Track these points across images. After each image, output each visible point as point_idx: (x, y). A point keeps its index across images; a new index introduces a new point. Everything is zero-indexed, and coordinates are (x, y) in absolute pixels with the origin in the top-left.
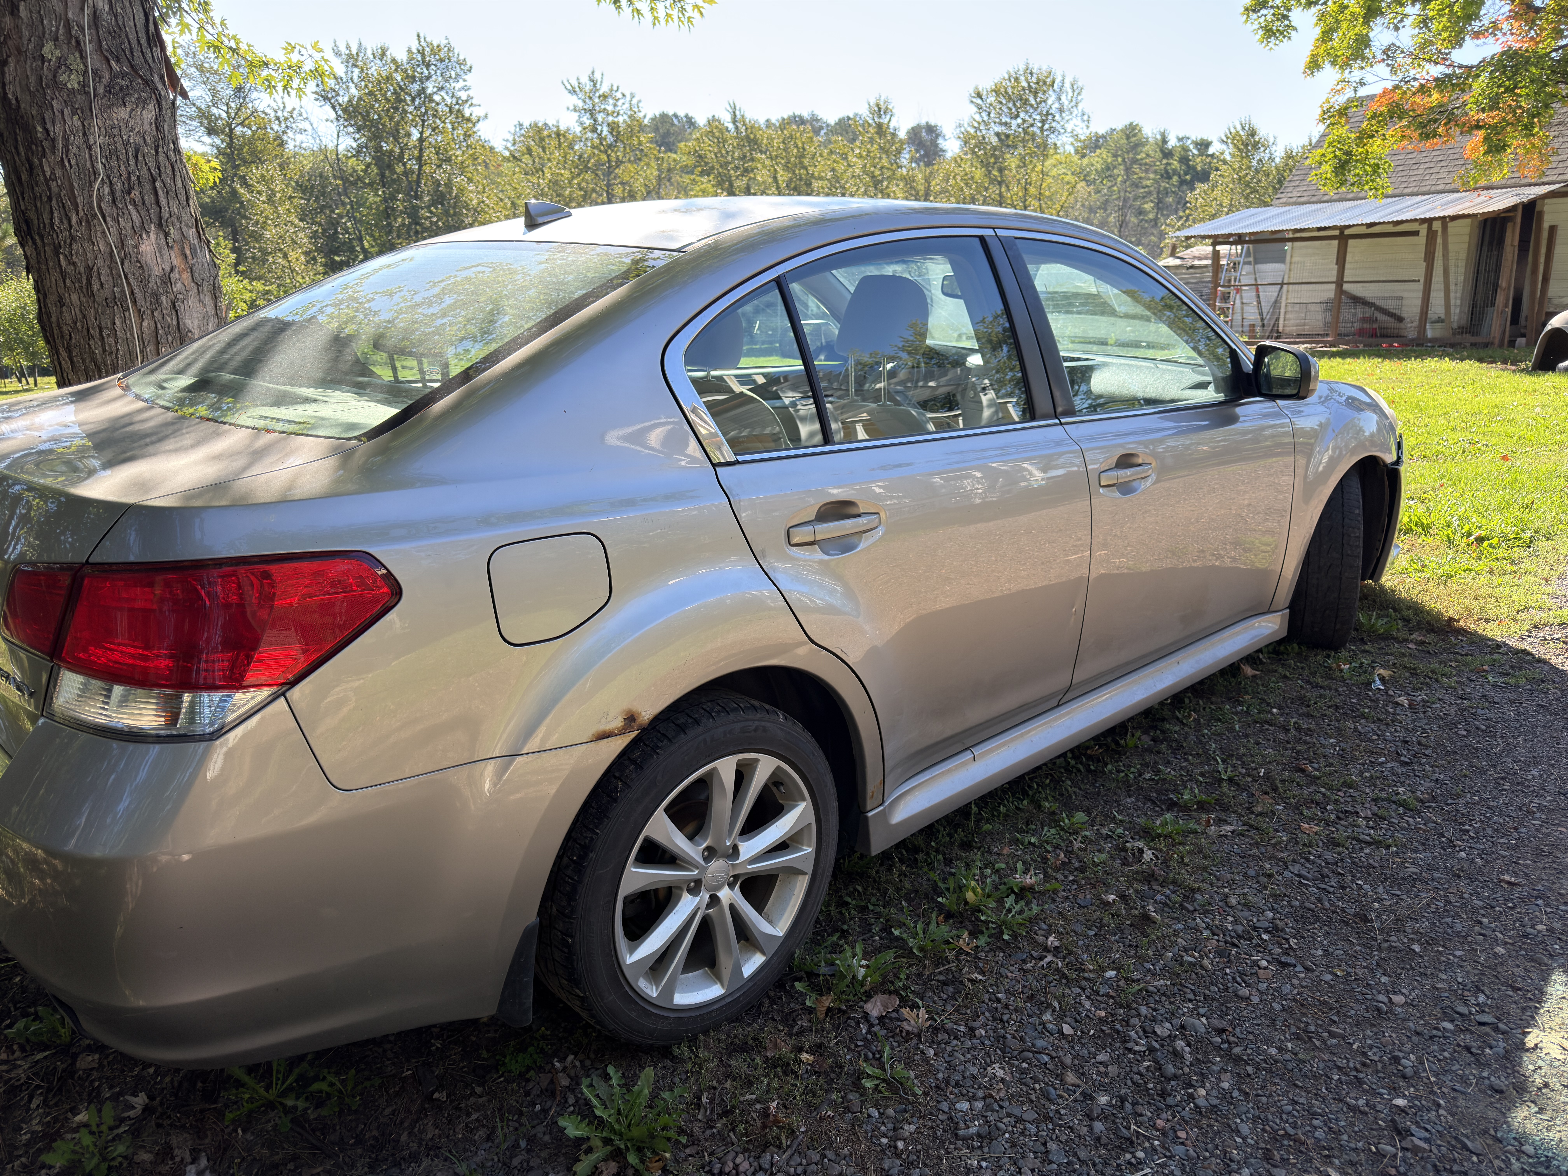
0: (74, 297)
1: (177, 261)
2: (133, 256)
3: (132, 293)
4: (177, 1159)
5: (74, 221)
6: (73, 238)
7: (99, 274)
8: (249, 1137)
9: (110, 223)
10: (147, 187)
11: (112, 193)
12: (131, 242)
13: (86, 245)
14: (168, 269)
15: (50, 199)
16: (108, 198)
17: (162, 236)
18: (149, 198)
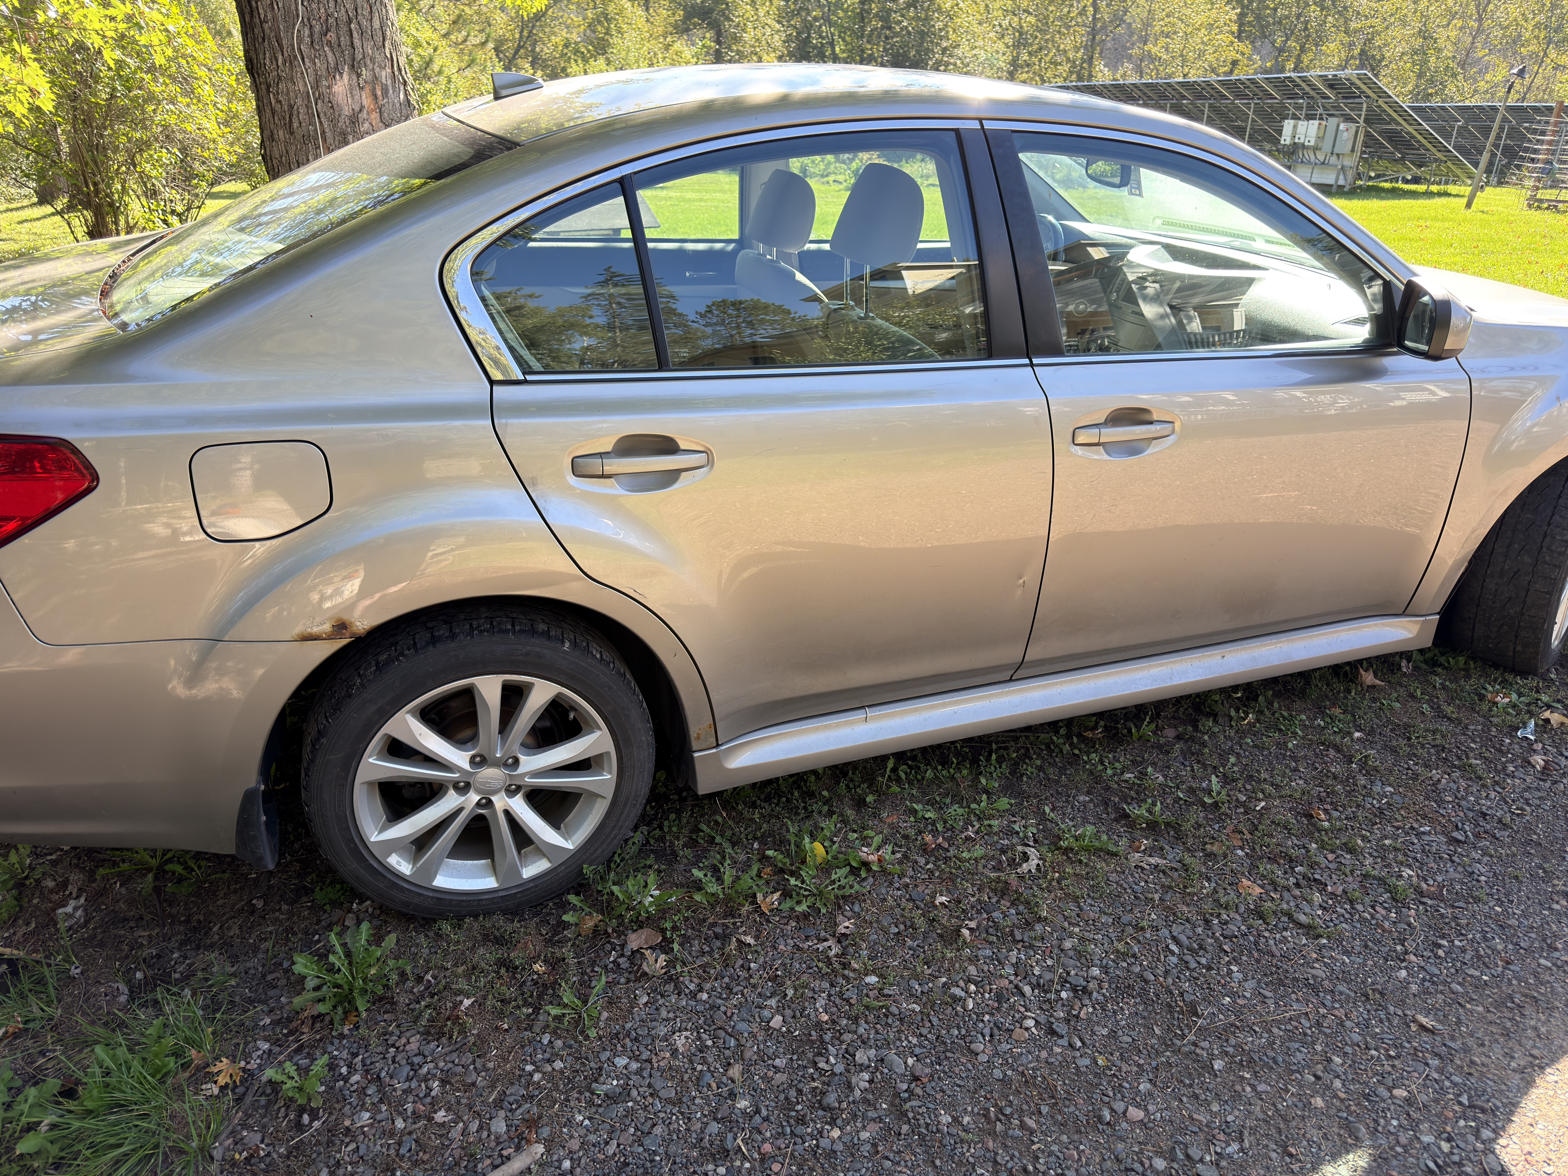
1: (367, 101)
2: (326, 96)
3: (323, 132)
4: (67, 893)
5: (280, 61)
7: (298, 113)
8: (123, 890)
9: (308, 64)
10: (344, 29)
11: (311, 35)
12: (325, 83)
13: (290, 85)
14: (357, 109)
15: (263, 40)
16: (307, 40)
17: (354, 77)
18: (345, 40)
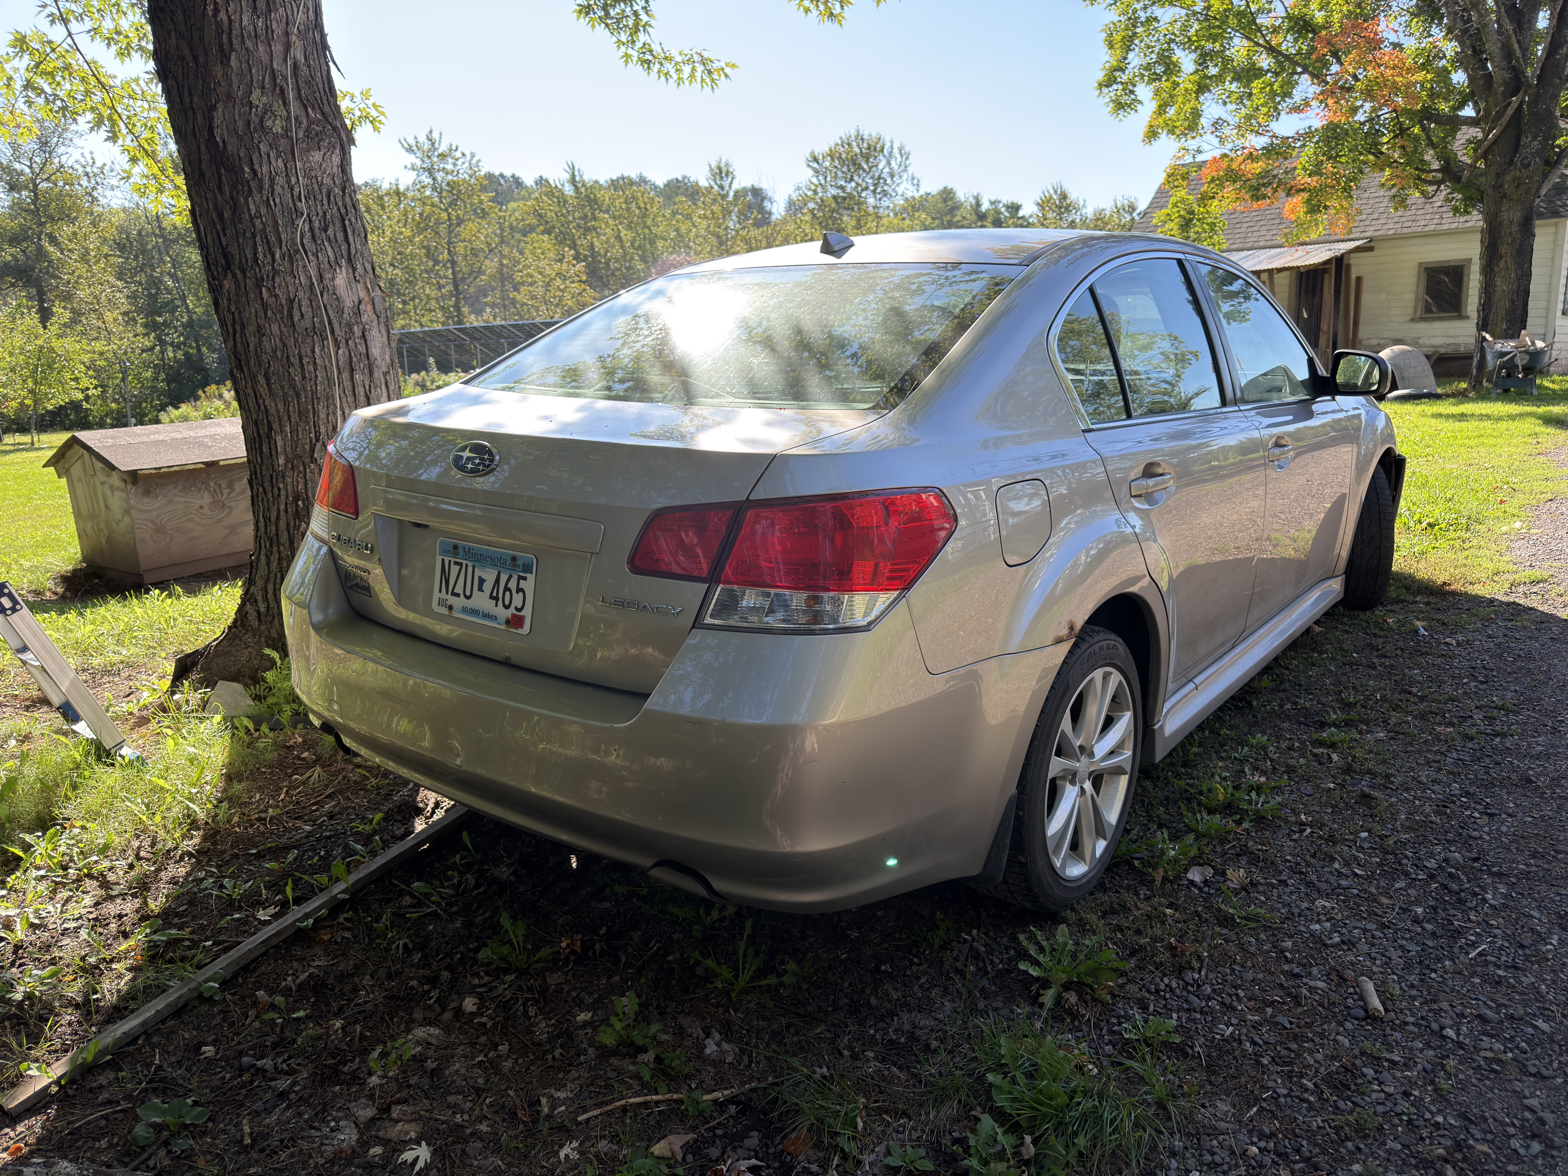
0: (275, 328)
1: (363, 294)
2: (331, 288)
3: (330, 323)
5: (277, 256)
6: (276, 272)
7: (300, 306)
9: (311, 258)
10: (338, 225)
11: (312, 230)
12: (329, 276)
13: (288, 278)
14: (356, 301)
15: (254, 235)
16: (308, 235)
17: (350, 271)
18: (340, 236)
